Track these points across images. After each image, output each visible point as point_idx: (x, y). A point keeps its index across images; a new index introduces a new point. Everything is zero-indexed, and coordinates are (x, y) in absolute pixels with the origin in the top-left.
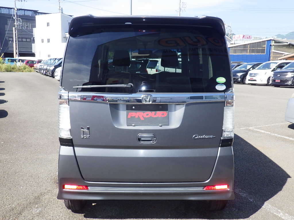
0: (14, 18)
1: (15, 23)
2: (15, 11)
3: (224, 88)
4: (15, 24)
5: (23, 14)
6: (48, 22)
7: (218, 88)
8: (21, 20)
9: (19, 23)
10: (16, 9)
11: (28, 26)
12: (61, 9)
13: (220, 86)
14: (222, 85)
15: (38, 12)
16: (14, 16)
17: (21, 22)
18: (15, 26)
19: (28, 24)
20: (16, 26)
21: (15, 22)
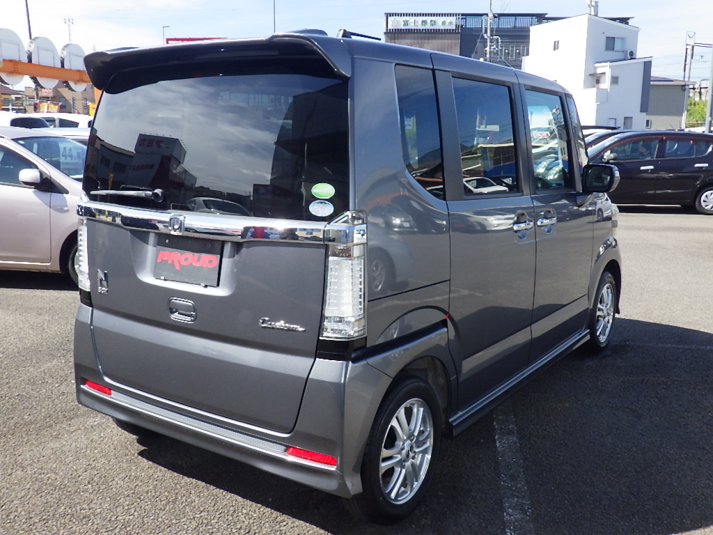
0: (485, 36)
1: (488, 49)
2: (489, 21)
3: (328, 210)
4: (486, 51)
5: (512, 25)
6: (556, 40)
7: (315, 209)
8: (500, 41)
9: (495, 46)
10: (491, 15)
11: (508, 53)
12: (593, 4)
13: (320, 204)
14: (325, 203)
15: (546, 16)
16: (486, 32)
17: (500, 43)
18: (486, 54)
19: (510, 48)
20: (488, 56)
21: (485, 47)
